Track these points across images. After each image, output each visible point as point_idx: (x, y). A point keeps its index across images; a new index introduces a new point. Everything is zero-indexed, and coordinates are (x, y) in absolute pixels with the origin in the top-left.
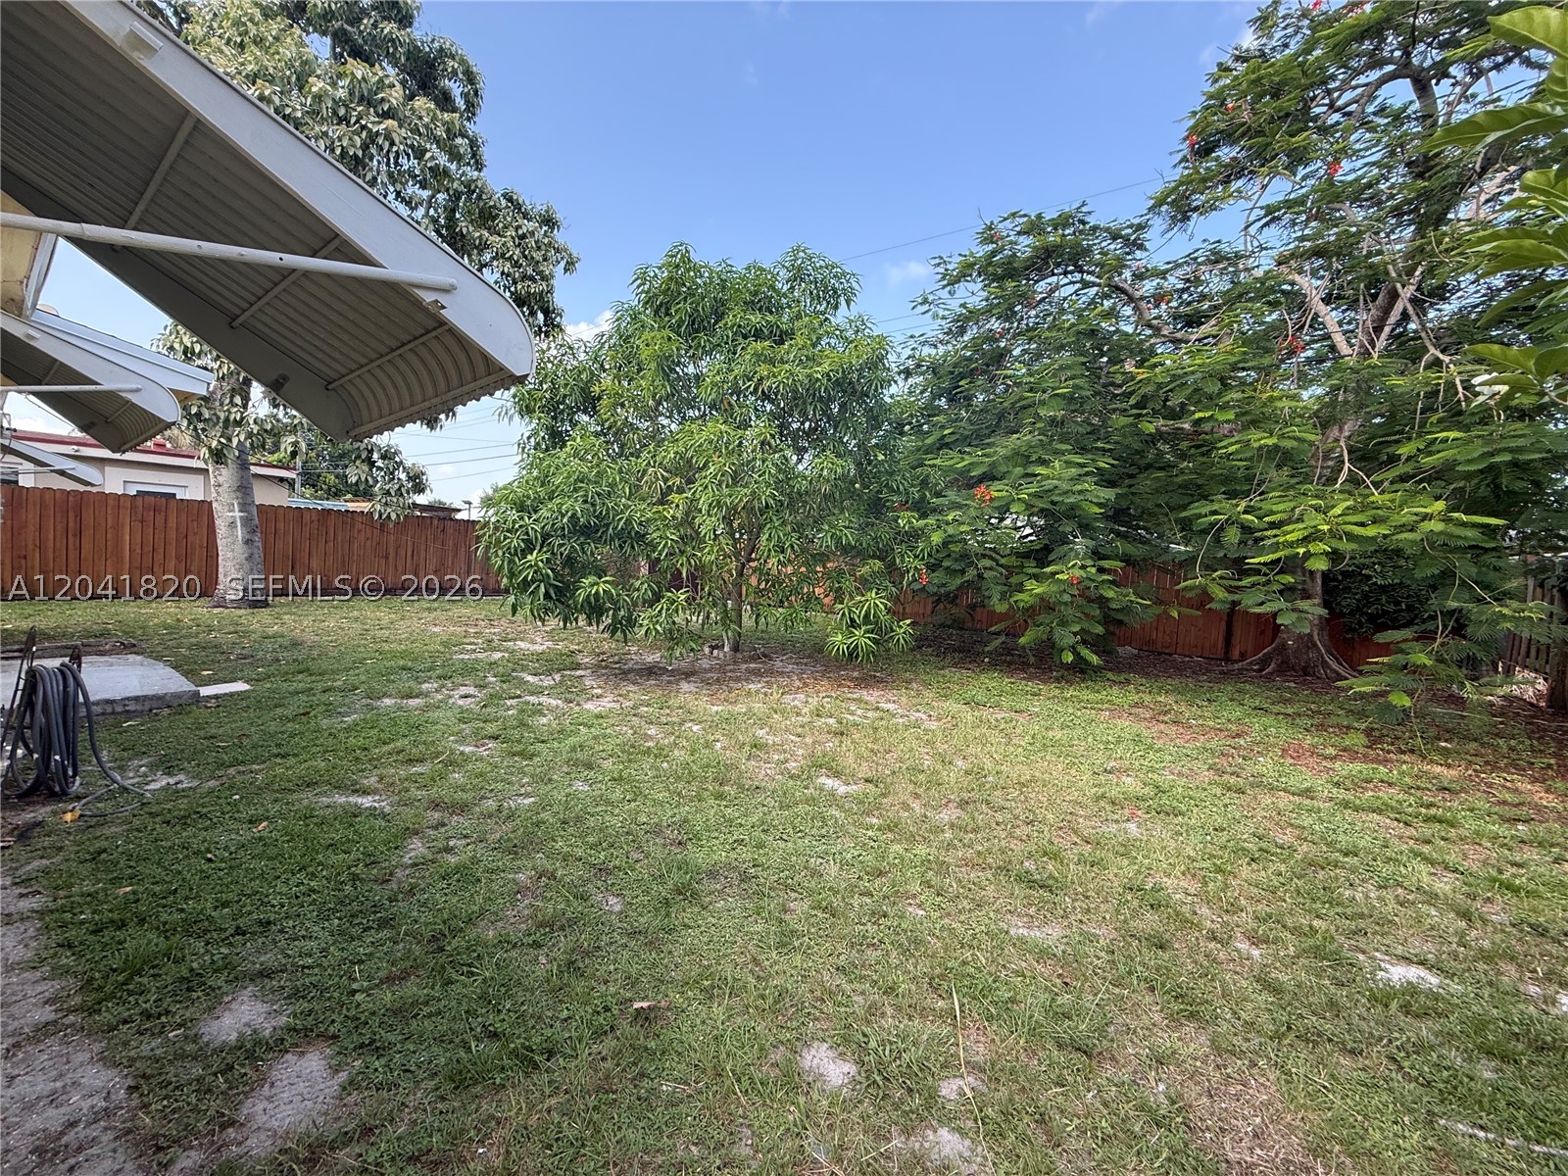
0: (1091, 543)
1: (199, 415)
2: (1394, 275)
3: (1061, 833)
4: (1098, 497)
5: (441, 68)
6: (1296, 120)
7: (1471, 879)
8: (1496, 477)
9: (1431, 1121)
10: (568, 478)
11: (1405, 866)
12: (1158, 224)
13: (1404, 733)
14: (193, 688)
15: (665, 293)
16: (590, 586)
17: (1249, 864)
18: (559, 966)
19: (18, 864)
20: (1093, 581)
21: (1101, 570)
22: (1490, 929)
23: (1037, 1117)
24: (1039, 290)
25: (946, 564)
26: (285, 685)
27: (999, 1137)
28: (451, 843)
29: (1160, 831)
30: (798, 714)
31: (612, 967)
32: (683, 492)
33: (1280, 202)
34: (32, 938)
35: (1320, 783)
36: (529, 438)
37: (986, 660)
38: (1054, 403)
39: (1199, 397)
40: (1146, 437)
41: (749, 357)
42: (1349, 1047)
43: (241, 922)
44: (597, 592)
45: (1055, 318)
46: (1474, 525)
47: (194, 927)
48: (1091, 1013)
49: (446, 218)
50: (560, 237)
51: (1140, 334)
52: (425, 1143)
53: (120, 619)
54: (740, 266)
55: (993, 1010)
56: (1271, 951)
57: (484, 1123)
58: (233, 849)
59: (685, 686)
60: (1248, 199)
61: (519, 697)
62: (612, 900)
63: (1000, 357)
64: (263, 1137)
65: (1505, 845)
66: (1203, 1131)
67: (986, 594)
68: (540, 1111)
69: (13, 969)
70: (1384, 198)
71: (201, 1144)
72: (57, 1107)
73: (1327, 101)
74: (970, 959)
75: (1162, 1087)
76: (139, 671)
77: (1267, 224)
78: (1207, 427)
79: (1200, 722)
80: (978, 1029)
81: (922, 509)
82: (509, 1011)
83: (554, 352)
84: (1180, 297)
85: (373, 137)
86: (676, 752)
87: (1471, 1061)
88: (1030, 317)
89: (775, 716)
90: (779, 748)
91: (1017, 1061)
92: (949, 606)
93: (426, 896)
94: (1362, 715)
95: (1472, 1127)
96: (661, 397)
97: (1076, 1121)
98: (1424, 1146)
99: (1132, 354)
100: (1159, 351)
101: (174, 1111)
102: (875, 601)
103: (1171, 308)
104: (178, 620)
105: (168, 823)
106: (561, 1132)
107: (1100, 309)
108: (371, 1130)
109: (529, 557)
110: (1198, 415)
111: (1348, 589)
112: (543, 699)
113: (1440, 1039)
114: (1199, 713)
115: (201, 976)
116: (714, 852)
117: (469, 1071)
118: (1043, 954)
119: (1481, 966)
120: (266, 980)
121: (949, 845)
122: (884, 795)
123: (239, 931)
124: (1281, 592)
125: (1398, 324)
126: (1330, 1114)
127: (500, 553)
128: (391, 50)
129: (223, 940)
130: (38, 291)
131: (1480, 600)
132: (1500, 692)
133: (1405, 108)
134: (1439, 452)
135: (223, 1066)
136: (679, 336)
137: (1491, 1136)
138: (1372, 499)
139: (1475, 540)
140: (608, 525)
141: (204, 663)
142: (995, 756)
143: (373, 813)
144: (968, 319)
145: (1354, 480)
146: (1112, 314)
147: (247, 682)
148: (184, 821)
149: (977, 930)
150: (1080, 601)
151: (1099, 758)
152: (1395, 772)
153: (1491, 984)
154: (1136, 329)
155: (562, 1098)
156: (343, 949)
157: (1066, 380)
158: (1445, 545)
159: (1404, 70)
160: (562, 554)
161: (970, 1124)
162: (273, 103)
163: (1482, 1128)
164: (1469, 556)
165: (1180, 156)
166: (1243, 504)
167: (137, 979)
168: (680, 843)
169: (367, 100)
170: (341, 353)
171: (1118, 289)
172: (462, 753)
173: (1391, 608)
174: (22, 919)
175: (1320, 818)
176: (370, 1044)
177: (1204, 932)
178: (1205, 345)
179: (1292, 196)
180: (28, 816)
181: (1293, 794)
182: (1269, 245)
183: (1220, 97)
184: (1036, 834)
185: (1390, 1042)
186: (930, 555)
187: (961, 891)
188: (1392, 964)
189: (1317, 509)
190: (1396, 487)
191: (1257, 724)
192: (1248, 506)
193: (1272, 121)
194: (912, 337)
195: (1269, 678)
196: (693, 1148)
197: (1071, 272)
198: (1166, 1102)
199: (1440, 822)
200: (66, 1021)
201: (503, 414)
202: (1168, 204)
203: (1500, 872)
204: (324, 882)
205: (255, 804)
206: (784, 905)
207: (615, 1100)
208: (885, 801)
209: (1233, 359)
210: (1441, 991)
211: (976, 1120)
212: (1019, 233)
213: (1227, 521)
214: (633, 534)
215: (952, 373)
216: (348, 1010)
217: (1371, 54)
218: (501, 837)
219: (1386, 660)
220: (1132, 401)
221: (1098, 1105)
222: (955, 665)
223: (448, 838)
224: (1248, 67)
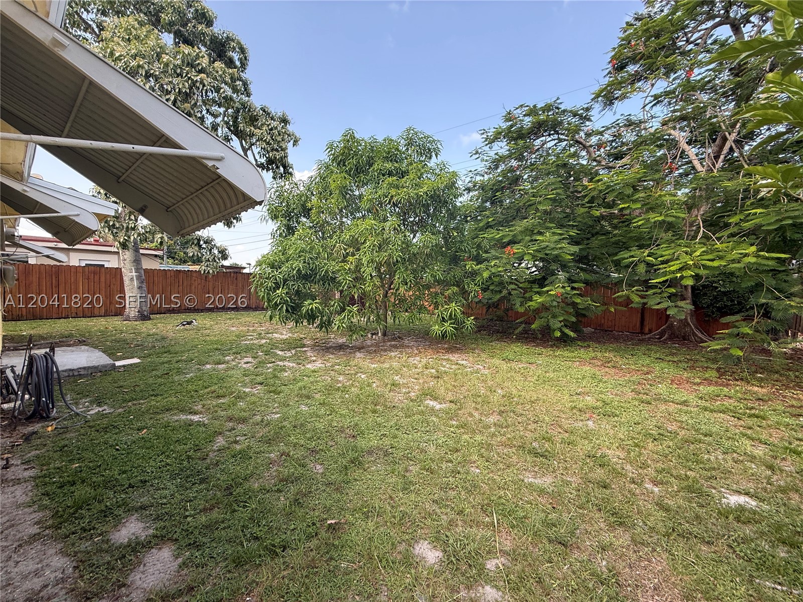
0: (567, 275)
1: (114, 225)
2: (724, 128)
3: (552, 427)
4: (570, 250)
5: (228, 46)
6: (669, 49)
7: (775, 448)
8: (784, 232)
9: (751, 580)
10: (295, 251)
11: (738, 441)
12: (597, 107)
13: (737, 370)
14: (112, 362)
15: (342, 154)
16: (308, 305)
17: (653, 442)
18: (290, 502)
19: (24, 453)
20: (569, 294)
21: (573, 288)
22: (784, 475)
23: (537, 579)
24: (536, 144)
25: (491, 288)
26: (158, 359)
27: (517, 591)
28: (238, 439)
29: (606, 425)
30: (416, 368)
31: (317, 502)
32: (355, 255)
33: (662, 93)
34: (29, 491)
35: (692, 398)
36: (276, 231)
37: (514, 337)
38: (546, 202)
39: (622, 197)
40: (595, 218)
41: (386, 185)
42: (706, 540)
43: (132, 481)
44: (312, 308)
45: (545, 159)
46: (773, 259)
47: (109, 484)
48: (567, 523)
49: (233, 122)
50: (290, 128)
51: (590, 165)
52: (219, 595)
53: (78, 328)
54: (380, 139)
55: (515, 523)
56: (664, 489)
57: (249, 584)
58: (129, 444)
59: (358, 355)
60: (645, 91)
61: (274, 362)
62: (318, 467)
63: (517, 180)
64: (139, 592)
65: (793, 429)
66: (626, 586)
67: (513, 303)
68: (278, 578)
69: (20, 507)
70: (718, 88)
71: (108, 596)
72: (38, 577)
73: (685, 39)
74: (503, 495)
75: (604, 563)
76: (86, 354)
77: (655, 105)
78: (627, 212)
79: (627, 367)
80: (507, 532)
81: (479, 260)
82: (264, 525)
83: (287, 187)
84: (611, 145)
85: (194, 83)
86: (353, 389)
87: (774, 547)
88: (532, 158)
89: (404, 369)
90: (406, 385)
91: (527, 550)
92: (495, 310)
93: (224, 466)
94: (715, 361)
95: (774, 584)
96: (342, 208)
97: (558, 582)
98: (748, 595)
99: (586, 175)
100: (601, 173)
101: (95, 579)
102: (455, 307)
103: (606, 150)
104: (106, 328)
105: (98, 431)
106: (289, 589)
107: (568, 152)
108: (193, 588)
109: (278, 291)
110: (621, 206)
111: (705, 294)
112: (286, 363)
113: (756, 535)
114: (627, 362)
115: (111, 509)
116: (371, 441)
117: (243, 557)
118: (542, 492)
119: (779, 495)
120: (143, 511)
121: (493, 435)
122: (460, 409)
123: (131, 486)
124: (669, 297)
125: (728, 153)
126: (695, 577)
127: (263, 290)
128: (202, 38)
129: (123, 491)
130: (30, 167)
131: (778, 298)
132: (790, 346)
133: (727, 40)
134: (751, 220)
135: (121, 555)
136: (350, 176)
137: (785, 588)
138: (716, 246)
139: (773, 266)
140: (316, 274)
141: (118, 349)
142: (518, 387)
143: (199, 424)
144: (499, 161)
145: (706, 237)
146: (575, 155)
147: (139, 358)
148: (105, 430)
149: (507, 480)
150: (562, 304)
151: (573, 387)
152: (732, 391)
153: (785, 505)
154: (588, 162)
155: (290, 571)
156: (182, 494)
157: (552, 190)
158: (757, 270)
159: (726, 20)
160: (294, 289)
161: (502, 583)
162: (145, 68)
163: (780, 584)
164: (770, 275)
165: (607, 71)
166: (647, 252)
167: (80, 511)
168: (353, 436)
169: (191, 65)
170: (172, 192)
171: (577, 142)
172: (244, 392)
173: (729, 303)
174: (25, 481)
175: (691, 417)
176: (194, 543)
177: (628, 479)
178: (625, 169)
179: (668, 89)
180: (30, 429)
181: (677, 404)
182: (657, 115)
183: (628, 40)
184: (539, 428)
185: (729, 537)
186: (482, 283)
187: (499, 459)
188: (730, 495)
189: (686, 253)
190: (729, 240)
191: (657, 367)
192: (650, 253)
193: (655, 50)
194: (470, 171)
195: (665, 342)
196: (356, 597)
197: (553, 134)
198: (606, 571)
199: (757, 417)
200: (44, 533)
201: (262, 219)
202: (602, 96)
203: (790, 443)
204: (174, 460)
205: (141, 421)
206: (406, 468)
207: (317, 572)
208: (459, 412)
209: (639, 176)
210: (757, 509)
211: (505, 581)
212: (525, 115)
213: (639, 260)
214: (329, 278)
215: (492, 189)
216: (183, 526)
217: (708, 13)
218: (263, 435)
219: (727, 331)
220: (586, 200)
221: (570, 573)
222: (498, 340)
223: (236, 436)
224: (642, 23)
